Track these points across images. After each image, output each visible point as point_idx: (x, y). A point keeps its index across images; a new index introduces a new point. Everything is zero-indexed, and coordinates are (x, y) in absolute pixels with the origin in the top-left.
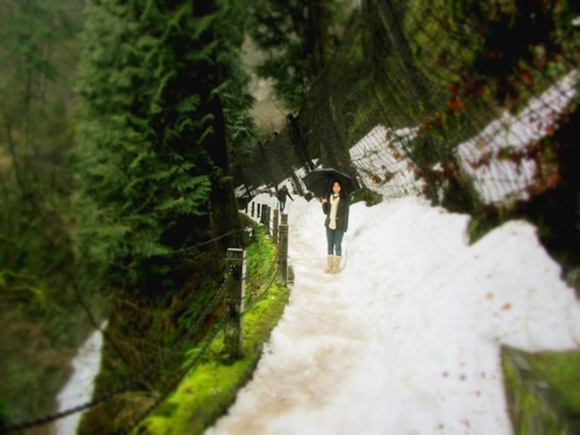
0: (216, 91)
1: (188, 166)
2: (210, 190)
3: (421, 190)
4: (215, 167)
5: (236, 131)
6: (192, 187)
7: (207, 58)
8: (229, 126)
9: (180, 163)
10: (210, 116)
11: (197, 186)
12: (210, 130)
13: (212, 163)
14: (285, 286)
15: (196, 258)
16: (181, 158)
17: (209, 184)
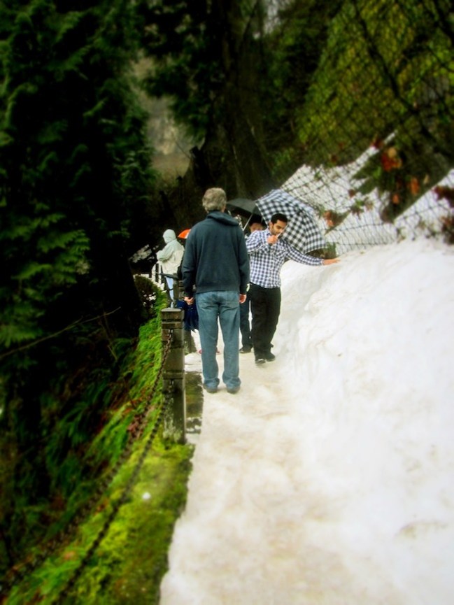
0: (90, 113)
1: (55, 218)
2: (88, 248)
3: (437, 228)
4: (98, 220)
5: (124, 170)
6: (63, 246)
7: (76, 69)
8: (116, 166)
9: (43, 214)
10: (82, 147)
11: (71, 244)
12: (85, 168)
13: (92, 213)
14: (182, 441)
15: (90, 335)
16: (46, 207)
17: (86, 240)
